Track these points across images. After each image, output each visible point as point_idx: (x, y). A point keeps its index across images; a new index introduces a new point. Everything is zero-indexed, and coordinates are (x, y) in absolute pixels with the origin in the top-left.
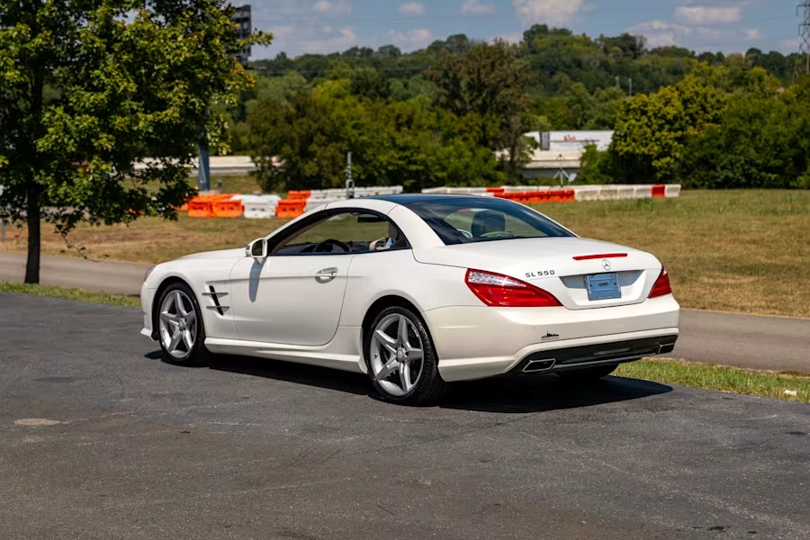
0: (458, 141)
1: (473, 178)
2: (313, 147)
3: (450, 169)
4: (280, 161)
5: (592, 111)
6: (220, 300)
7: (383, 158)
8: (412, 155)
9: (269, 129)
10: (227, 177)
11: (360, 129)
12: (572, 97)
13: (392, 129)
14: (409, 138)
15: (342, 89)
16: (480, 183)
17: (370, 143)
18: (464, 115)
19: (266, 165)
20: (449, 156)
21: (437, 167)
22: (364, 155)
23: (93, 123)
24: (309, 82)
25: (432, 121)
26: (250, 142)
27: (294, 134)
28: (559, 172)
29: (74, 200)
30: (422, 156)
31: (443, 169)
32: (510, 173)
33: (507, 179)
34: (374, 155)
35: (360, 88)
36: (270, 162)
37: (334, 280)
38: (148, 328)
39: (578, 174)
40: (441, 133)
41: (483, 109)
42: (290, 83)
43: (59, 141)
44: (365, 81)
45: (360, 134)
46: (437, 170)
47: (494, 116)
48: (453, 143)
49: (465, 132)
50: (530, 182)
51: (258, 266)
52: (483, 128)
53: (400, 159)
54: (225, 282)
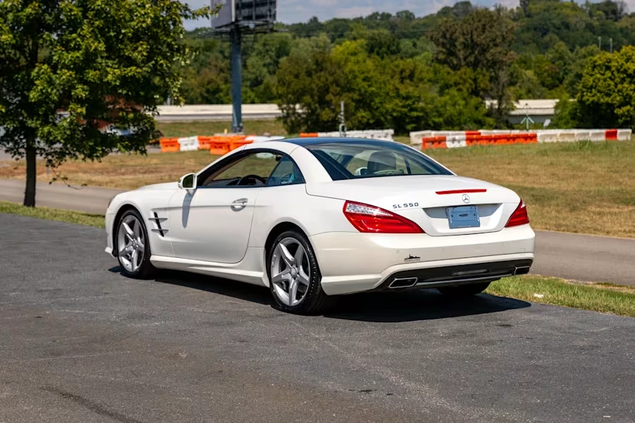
0: (453, 91)
1: (465, 123)
2: (329, 97)
3: (446, 116)
4: (302, 108)
5: (572, 67)
6: (161, 224)
7: (389, 106)
8: (414, 103)
9: (292, 82)
10: (259, 122)
11: (369, 81)
12: (555, 54)
13: (396, 82)
14: (411, 89)
15: (359, 48)
16: (471, 127)
17: (377, 93)
18: (459, 69)
19: (291, 112)
20: (444, 106)
21: (435, 114)
22: (373, 103)
23: (71, 76)
24: (332, 42)
25: (431, 75)
26: (278, 93)
27: (314, 86)
28: (525, 119)
29: (56, 138)
30: (421, 104)
31: (440, 115)
32: (498, 119)
33: (495, 124)
34: (381, 103)
35: (374, 48)
36: (294, 109)
37: (245, 208)
38: (110, 247)
39: (552, 120)
40: (438, 86)
41: (475, 65)
42: (317, 44)
43: (44, 91)
44: (378, 41)
45: (369, 86)
46: (435, 116)
47: (484, 70)
48: (448, 94)
49: (459, 84)
50: (516, 126)
51: (190, 196)
52: (475, 80)
53: (403, 107)
54: (165, 209)
